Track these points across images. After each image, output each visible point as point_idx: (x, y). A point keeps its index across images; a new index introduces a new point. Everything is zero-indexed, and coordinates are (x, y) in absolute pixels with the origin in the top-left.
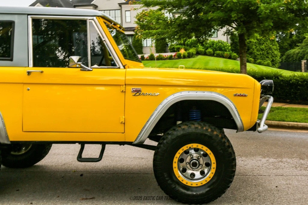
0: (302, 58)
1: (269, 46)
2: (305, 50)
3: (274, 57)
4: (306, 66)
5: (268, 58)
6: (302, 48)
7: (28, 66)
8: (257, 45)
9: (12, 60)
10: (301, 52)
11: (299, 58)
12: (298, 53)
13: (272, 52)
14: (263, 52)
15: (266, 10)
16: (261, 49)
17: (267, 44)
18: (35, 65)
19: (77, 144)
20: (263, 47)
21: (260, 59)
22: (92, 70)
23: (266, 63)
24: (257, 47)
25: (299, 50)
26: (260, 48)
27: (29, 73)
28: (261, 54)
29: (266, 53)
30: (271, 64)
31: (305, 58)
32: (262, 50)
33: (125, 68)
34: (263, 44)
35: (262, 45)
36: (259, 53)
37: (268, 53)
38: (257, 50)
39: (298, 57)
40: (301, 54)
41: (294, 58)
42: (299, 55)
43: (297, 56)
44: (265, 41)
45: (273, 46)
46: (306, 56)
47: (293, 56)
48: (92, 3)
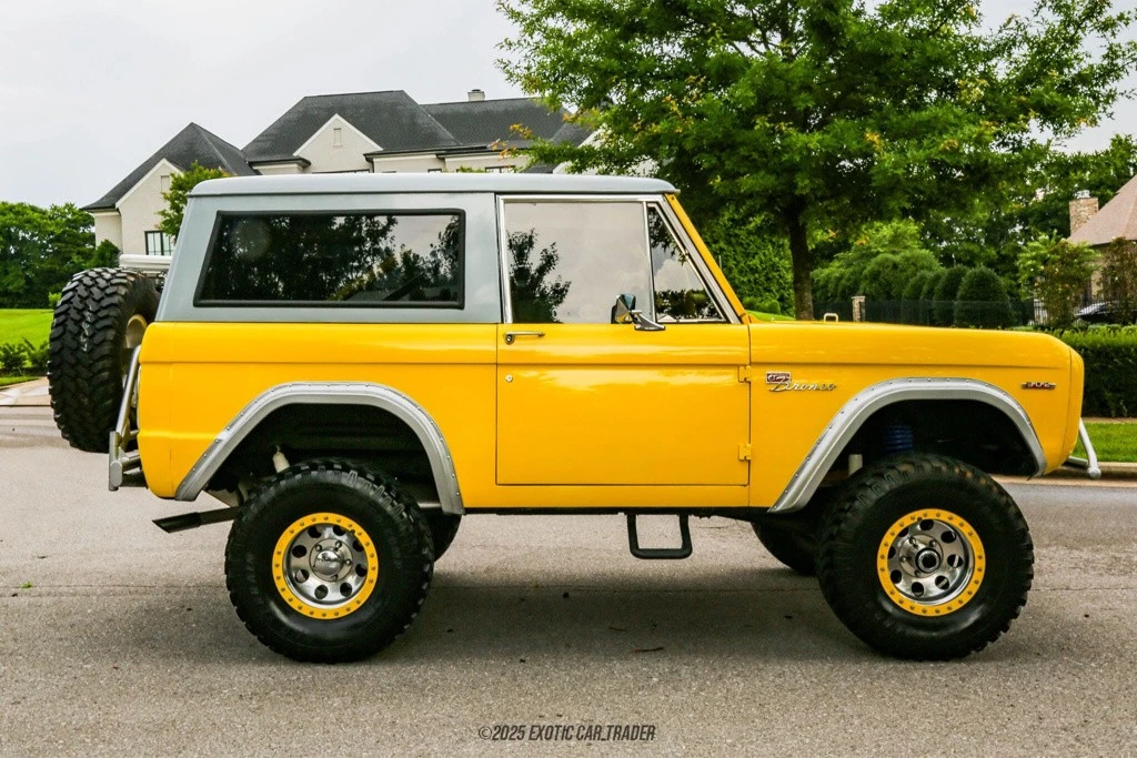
0: (853, 291)
1: (771, 260)
2: (857, 269)
3: (784, 288)
4: (864, 311)
5: (770, 291)
6: (849, 265)
7: (502, 322)
8: (739, 258)
9: (461, 307)
10: (847, 276)
11: (843, 292)
12: (839, 279)
13: (780, 276)
14: (757, 275)
15: (896, 169)
16: (751, 269)
17: (764, 254)
18: (517, 319)
19: (621, 514)
20: (755, 262)
21: (749, 295)
22: (664, 329)
23: (767, 304)
24: (739, 262)
25: (842, 270)
26: (749, 266)
27: (511, 338)
28: (749, 281)
29: (763, 279)
30: (778, 306)
31: (861, 291)
32: (753, 270)
33: (742, 322)
34: (756, 253)
35: (754, 257)
36: (745, 280)
37: (768, 279)
38: (741, 272)
39: (840, 289)
40: (849, 280)
41: (828, 291)
42: (843, 281)
43: (837, 285)
44: (759, 248)
45: (781, 259)
46: (862, 286)
47: (825, 286)
48: (295, 154)
